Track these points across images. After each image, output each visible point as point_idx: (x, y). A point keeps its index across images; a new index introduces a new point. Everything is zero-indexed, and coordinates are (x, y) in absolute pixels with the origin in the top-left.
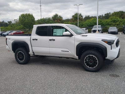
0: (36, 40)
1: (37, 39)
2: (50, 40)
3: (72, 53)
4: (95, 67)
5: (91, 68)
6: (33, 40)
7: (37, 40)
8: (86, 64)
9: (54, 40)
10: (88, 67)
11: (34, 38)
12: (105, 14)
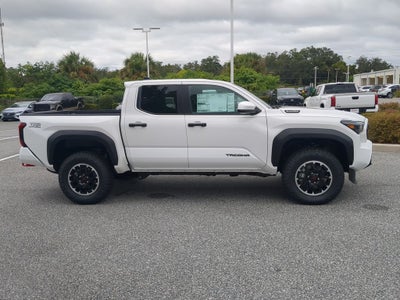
0: (140, 127)
1: (143, 122)
2: (191, 125)
3: (260, 158)
4: (323, 192)
5: (313, 194)
6: (131, 125)
7: (144, 125)
8: (299, 186)
9: (204, 125)
10: (306, 193)
11: (134, 122)
12: (204, 61)
